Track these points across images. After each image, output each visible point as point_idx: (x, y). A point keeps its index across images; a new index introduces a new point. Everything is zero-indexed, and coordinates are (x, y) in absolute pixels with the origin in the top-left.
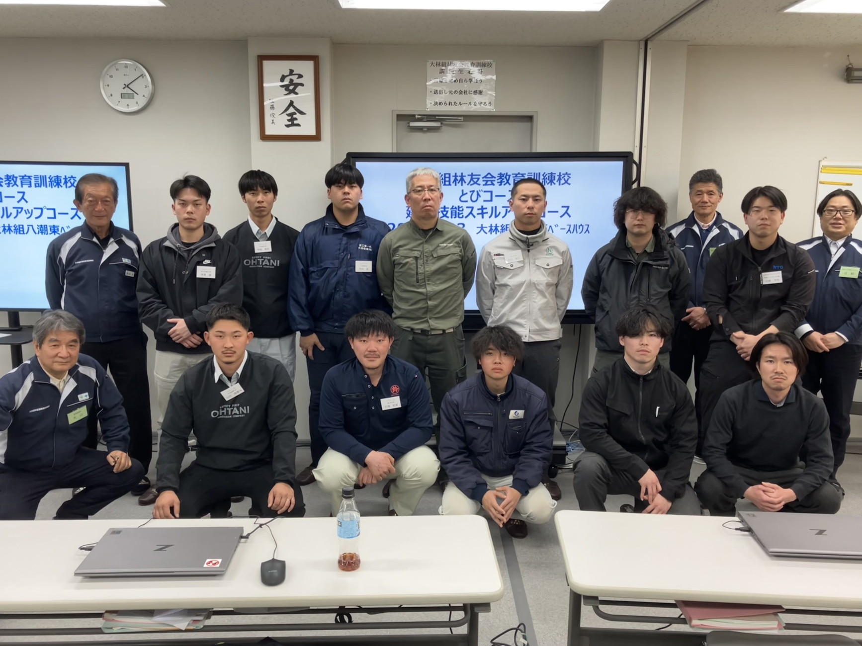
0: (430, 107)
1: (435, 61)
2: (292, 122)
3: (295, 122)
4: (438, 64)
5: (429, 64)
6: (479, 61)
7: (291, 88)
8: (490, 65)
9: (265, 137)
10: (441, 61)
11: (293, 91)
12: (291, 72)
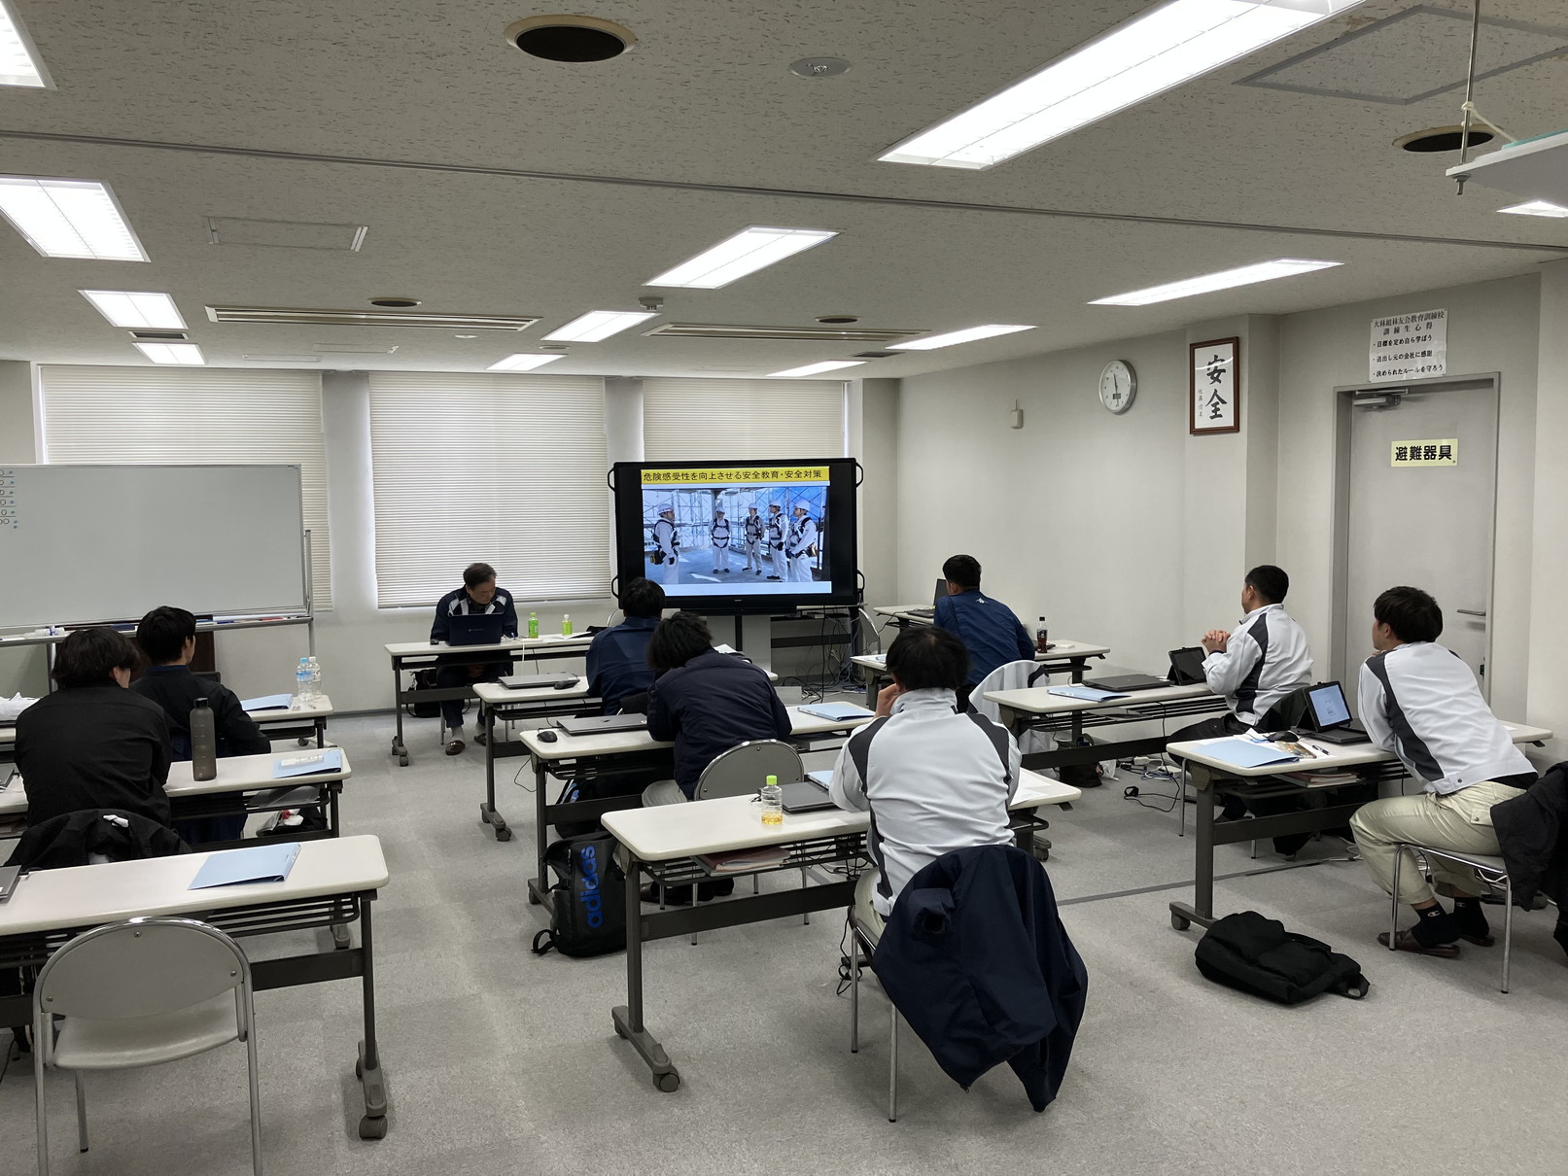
0: (1375, 380)
1: (1379, 320)
2: (1216, 415)
3: (1218, 413)
4: (1383, 324)
5: (1373, 325)
6: (1428, 312)
7: (1215, 375)
8: (1441, 315)
9: (1194, 431)
10: (1386, 319)
11: (1217, 379)
12: (1216, 357)
